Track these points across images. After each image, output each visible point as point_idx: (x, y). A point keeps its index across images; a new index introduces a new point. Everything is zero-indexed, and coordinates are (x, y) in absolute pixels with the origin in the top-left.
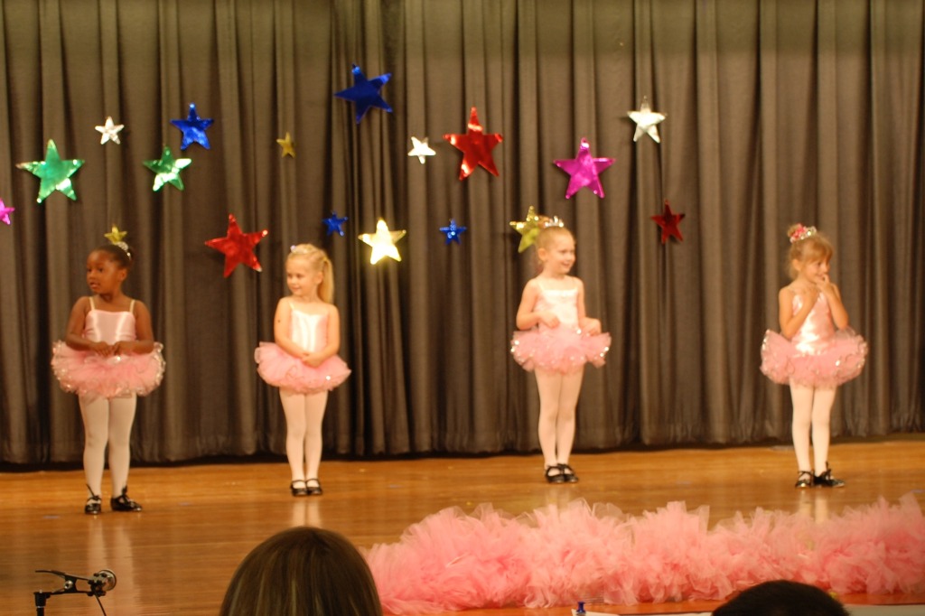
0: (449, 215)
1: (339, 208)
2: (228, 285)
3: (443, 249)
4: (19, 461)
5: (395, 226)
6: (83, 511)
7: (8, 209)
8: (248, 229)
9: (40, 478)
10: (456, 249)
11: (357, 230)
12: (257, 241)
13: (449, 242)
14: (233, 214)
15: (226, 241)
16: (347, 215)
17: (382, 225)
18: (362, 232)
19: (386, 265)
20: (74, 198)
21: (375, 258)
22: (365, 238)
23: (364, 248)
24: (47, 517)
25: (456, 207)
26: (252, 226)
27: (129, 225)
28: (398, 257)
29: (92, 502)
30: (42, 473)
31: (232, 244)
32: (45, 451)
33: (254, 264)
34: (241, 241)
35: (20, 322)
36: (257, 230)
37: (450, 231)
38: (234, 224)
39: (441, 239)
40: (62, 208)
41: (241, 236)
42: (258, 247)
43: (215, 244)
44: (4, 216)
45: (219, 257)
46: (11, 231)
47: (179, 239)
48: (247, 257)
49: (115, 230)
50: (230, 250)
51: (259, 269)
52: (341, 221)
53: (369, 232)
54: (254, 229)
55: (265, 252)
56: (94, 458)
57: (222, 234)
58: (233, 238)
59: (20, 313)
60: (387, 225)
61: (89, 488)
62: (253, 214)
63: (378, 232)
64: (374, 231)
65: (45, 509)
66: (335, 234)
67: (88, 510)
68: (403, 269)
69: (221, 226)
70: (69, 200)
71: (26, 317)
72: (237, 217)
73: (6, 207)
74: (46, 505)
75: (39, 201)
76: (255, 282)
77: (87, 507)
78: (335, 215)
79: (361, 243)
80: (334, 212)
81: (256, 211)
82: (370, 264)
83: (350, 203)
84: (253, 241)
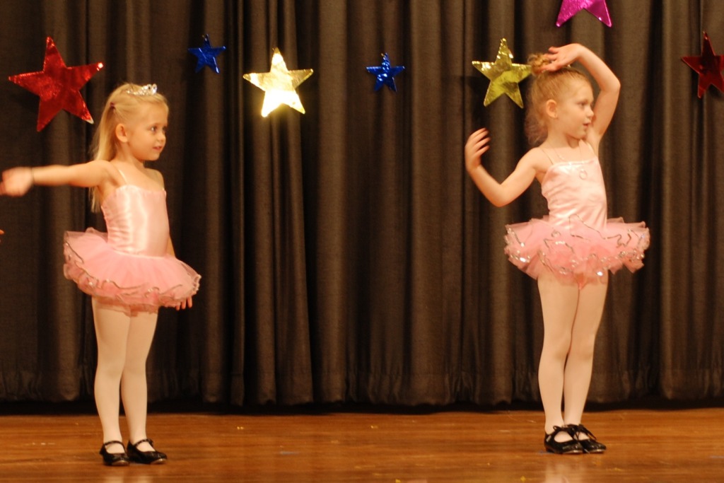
0: (381, 48)
1: (213, 31)
3: (371, 98)
5: (296, 63)
8: (74, 59)
10: (389, 98)
11: (241, 67)
12: (88, 78)
13: (378, 89)
14: (52, 37)
15: (41, 76)
16: (226, 43)
17: (278, 59)
18: (248, 70)
19: (284, 117)
21: (268, 109)
22: (254, 78)
23: (253, 95)
25: (390, 36)
28: (300, 108)
31: (48, 81)
33: (83, 114)
34: (63, 77)
36: (88, 63)
37: (381, 72)
38: (53, 51)
39: (368, 83)
41: (64, 69)
43: (23, 79)
45: (30, 100)
48: (72, 100)
50: (48, 90)
51: (91, 122)
52: (215, 52)
53: (258, 72)
54: (84, 61)
57: (34, 65)
58: (50, 72)
60: (285, 60)
62: (83, 36)
63: (272, 69)
64: (267, 68)
66: (208, 70)
68: (309, 124)
72: (56, 42)
78: (208, 42)
79: (248, 85)
80: (206, 37)
81: (87, 32)
82: (260, 117)
83: (231, 23)
84: (83, 78)
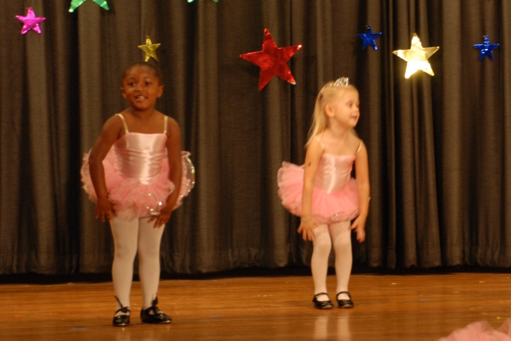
0: (483, 32)
1: (373, 22)
2: (263, 97)
3: (477, 65)
4: (47, 273)
5: (428, 42)
6: (111, 322)
7: (38, 19)
8: (283, 43)
9: (69, 289)
10: (489, 65)
11: (391, 46)
12: (291, 55)
13: (482, 58)
14: (268, 28)
15: (261, 54)
16: (382, 30)
17: (416, 40)
18: (396, 48)
19: (420, 78)
20: (107, 8)
21: (409, 73)
22: (400, 53)
23: (399, 64)
24: (74, 329)
25: (489, 24)
26: (286, 39)
27: (163, 36)
28: (430, 72)
29: (120, 313)
30: (70, 284)
31: (266, 57)
32: (74, 262)
33: (289, 78)
34: (275, 55)
35: (50, 133)
36: (291, 45)
37: (483, 47)
38: (269, 38)
39: (475, 55)
40: (95, 17)
41: (276, 49)
42: (293, 60)
43: (249, 56)
44: (35, 26)
45: (254, 70)
46: (42, 41)
47: (213, 51)
48: (282, 70)
49: (148, 41)
50: (265, 63)
51: (294, 83)
52: (375, 36)
53: (403, 49)
54: (289, 43)
55: (299, 66)
56: (123, 270)
57: (257, 47)
58: (267, 51)
59: (50, 122)
60: (421, 41)
61: (118, 300)
62: (288, 28)
63: (412, 47)
64: (408, 46)
65: (72, 321)
66: (370, 48)
67: (116, 323)
68: (437, 83)
69: (256, 40)
70: (102, 9)
71: (57, 127)
72: (271, 31)
73: (36, 16)
74: (74, 316)
75: (71, 10)
76: (289, 94)
77: (116, 318)
78: (369, 30)
79: (396, 57)
80: (369, 26)
81: (291, 25)
82: (404, 79)
83: (385, 17)
84: (288, 55)
